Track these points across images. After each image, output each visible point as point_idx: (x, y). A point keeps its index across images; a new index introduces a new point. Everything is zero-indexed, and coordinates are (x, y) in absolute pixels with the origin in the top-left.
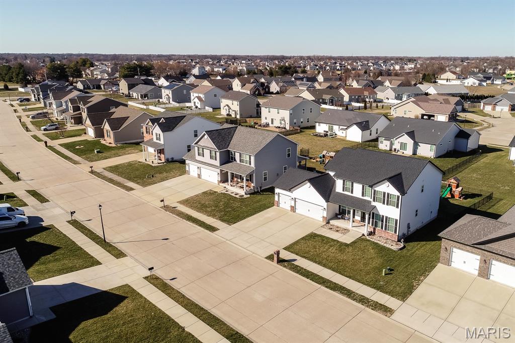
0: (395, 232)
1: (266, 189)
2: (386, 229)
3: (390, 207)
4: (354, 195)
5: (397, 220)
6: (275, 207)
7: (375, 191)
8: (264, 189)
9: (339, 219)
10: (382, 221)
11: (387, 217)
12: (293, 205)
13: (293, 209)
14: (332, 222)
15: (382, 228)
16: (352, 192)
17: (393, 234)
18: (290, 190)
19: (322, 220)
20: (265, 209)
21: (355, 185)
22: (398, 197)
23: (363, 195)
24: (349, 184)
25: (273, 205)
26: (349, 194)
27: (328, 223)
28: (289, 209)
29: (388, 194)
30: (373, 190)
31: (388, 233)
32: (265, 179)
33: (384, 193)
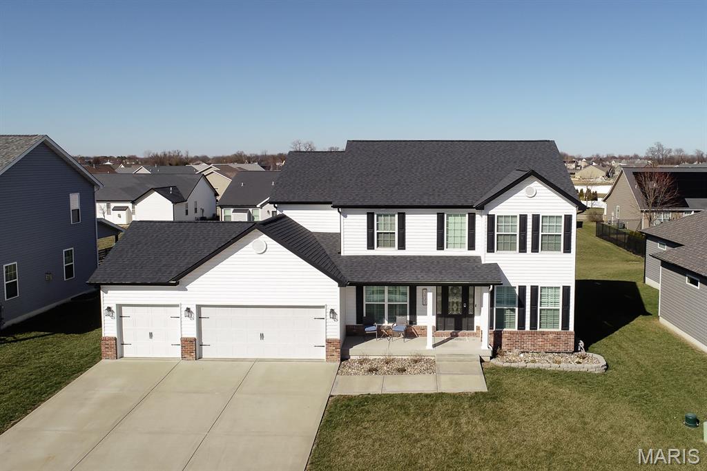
0: (565, 325)
2: (533, 326)
3: (542, 255)
5: (566, 290)
6: (104, 362)
7: (491, 219)
10: (522, 305)
11: (534, 289)
12: (191, 333)
13: (192, 347)
15: (521, 325)
16: (402, 246)
17: (558, 333)
18: (174, 279)
19: (323, 356)
21: (411, 219)
22: (568, 219)
23: (440, 246)
24: (388, 223)
27: (344, 357)
29: (536, 218)
31: (543, 333)
32: (12, 289)
33: (523, 219)
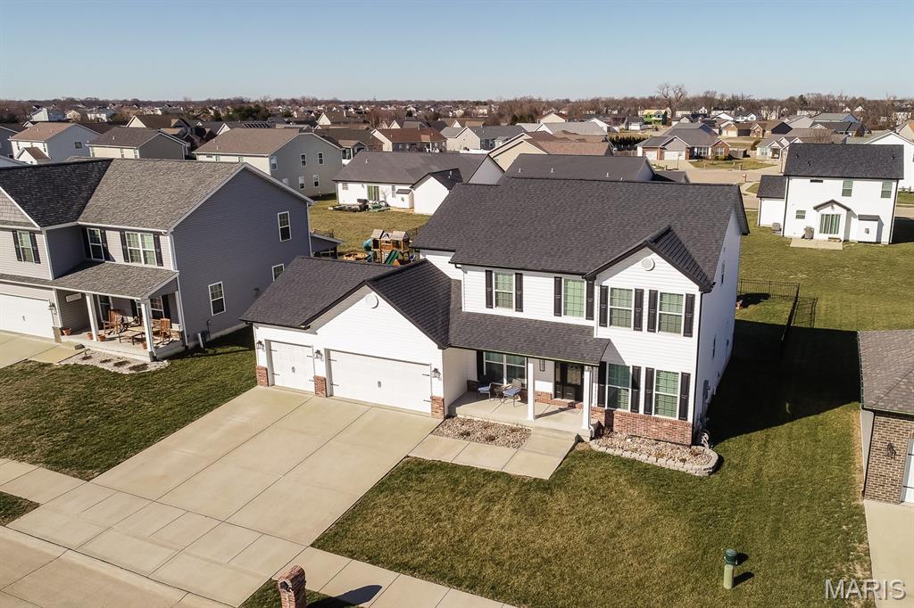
0: (683, 415)
1: (222, 337)
2: (648, 409)
3: (661, 337)
4: (527, 314)
5: (686, 377)
6: (259, 387)
7: (604, 291)
8: (217, 339)
9: (484, 397)
10: (636, 386)
11: (650, 372)
12: (322, 373)
13: (324, 386)
14: (463, 411)
15: (635, 407)
17: (673, 422)
18: (306, 325)
19: (429, 410)
20: (225, 399)
21: (529, 281)
22: (691, 299)
23: (558, 311)
24: (506, 281)
25: (251, 382)
26: (510, 313)
27: (450, 415)
28: (311, 388)
29: (653, 294)
30: (597, 290)
31: (657, 420)
32: (218, 306)
33: (639, 293)
